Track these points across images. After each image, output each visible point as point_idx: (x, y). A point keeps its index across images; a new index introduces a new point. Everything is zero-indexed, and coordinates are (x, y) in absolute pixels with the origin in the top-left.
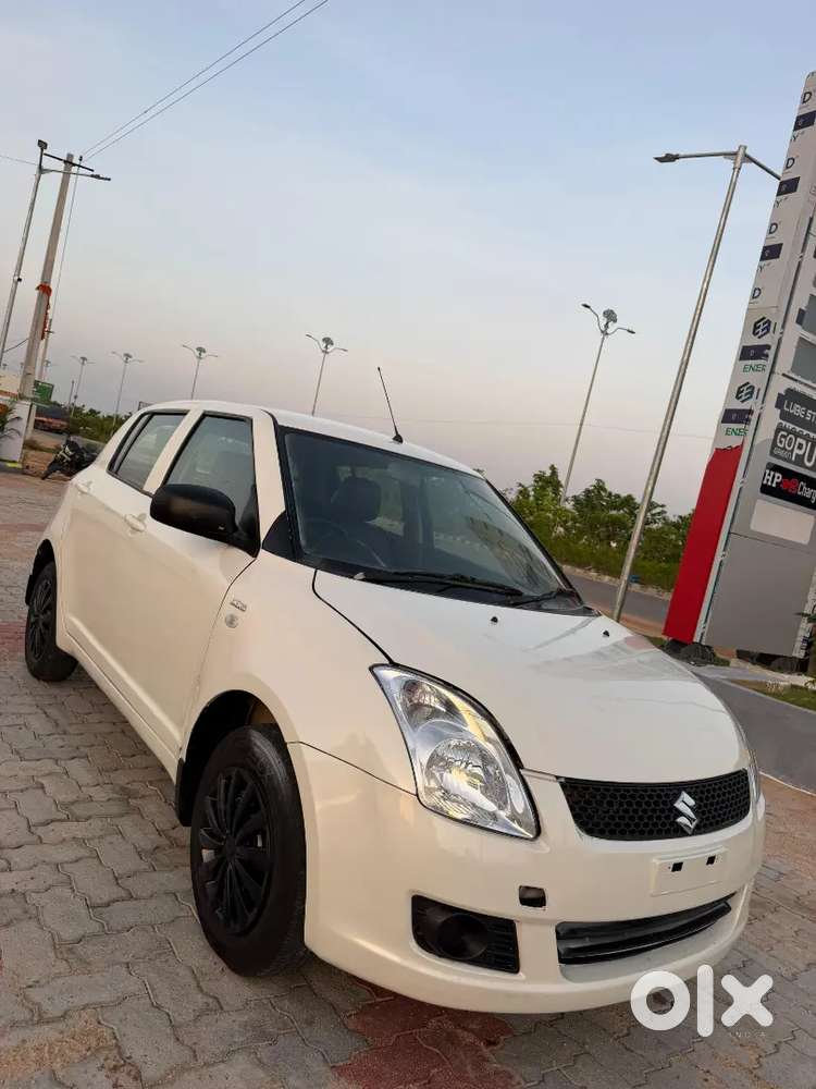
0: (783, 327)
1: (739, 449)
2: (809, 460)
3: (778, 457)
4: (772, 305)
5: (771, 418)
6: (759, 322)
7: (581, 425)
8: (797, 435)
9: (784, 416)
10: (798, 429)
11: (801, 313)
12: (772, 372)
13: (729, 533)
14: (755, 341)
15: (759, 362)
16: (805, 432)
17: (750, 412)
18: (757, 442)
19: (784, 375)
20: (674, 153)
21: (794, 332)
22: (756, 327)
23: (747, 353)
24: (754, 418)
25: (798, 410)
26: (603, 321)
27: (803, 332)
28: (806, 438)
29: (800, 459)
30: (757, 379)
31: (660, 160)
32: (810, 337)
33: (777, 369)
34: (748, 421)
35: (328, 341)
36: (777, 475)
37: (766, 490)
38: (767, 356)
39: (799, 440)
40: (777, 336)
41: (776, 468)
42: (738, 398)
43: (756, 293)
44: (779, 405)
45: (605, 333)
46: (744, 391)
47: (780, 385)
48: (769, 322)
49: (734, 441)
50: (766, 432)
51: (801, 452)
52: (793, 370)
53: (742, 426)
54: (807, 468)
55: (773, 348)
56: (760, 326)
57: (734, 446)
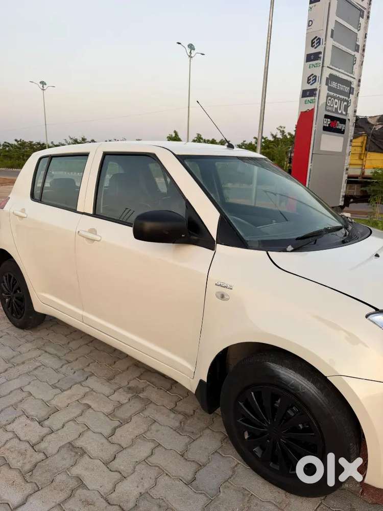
0: (325, 41)
1: (313, 110)
2: (340, 110)
3: (328, 111)
4: (319, 29)
5: (324, 91)
6: (314, 39)
7: (189, 107)
8: (335, 98)
9: (330, 89)
10: (335, 94)
11: (332, 31)
12: (323, 66)
13: (312, 154)
14: (313, 51)
15: (316, 62)
16: (338, 95)
17: (315, 90)
18: (320, 106)
19: (328, 67)
21: (330, 42)
22: (313, 43)
23: (310, 58)
24: (317, 92)
25: (334, 84)
26: (189, 50)
27: (334, 42)
28: (339, 99)
29: (336, 109)
30: (317, 72)
32: (337, 45)
33: (325, 65)
34: (315, 94)
35: (43, 83)
36: (329, 120)
37: (325, 129)
38: (320, 58)
39: (336, 100)
40: (323, 46)
42: (308, 83)
44: (327, 84)
45: (190, 57)
46: (311, 79)
47: (327, 73)
48: (319, 39)
49: (309, 107)
50: (323, 100)
51: (336, 106)
52: (331, 64)
53: (313, 98)
54: (339, 114)
55: (323, 53)
56: (315, 41)
57: (310, 109)
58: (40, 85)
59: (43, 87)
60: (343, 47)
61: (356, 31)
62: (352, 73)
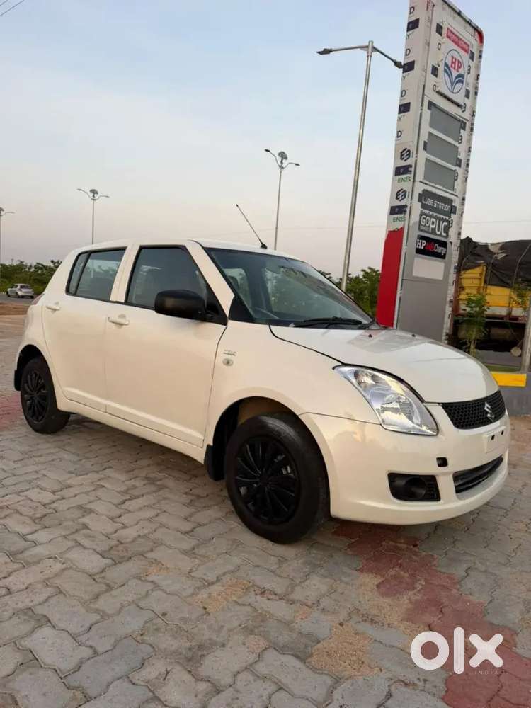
0: (417, 153)
1: (401, 230)
2: (438, 230)
3: (422, 231)
4: (409, 142)
5: (416, 208)
6: (404, 151)
7: (277, 228)
8: (431, 217)
9: (424, 206)
10: (431, 213)
11: (425, 143)
12: (414, 181)
13: (403, 280)
14: (402, 163)
15: (407, 175)
16: (435, 214)
17: (405, 206)
18: (411, 225)
19: (421, 182)
20: (329, 48)
21: (423, 156)
22: (402, 155)
23: (399, 171)
24: (408, 210)
25: (429, 202)
26: (279, 159)
27: (427, 154)
28: (436, 218)
29: (434, 230)
30: (407, 186)
31: (321, 53)
32: (431, 158)
33: (417, 179)
34: (405, 212)
35: (94, 192)
36: (424, 241)
37: (419, 251)
38: (411, 171)
39: (433, 220)
40: (414, 159)
41: (422, 238)
42: (397, 199)
43: (399, 134)
44: (420, 200)
45: (281, 167)
46: (400, 194)
47: (419, 188)
48: (409, 151)
49: (398, 225)
50: (415, 217)
51: (434, 226)
52: (425, 178)
53: (402, 215)
54: (439, 235)
55: (413, 166)
56: (404, 154)
57: (399, 228)
58: (89, 193)
59: (94, 196)
60: (439, 160)
61: (456, 144)
62: (453, 189)
